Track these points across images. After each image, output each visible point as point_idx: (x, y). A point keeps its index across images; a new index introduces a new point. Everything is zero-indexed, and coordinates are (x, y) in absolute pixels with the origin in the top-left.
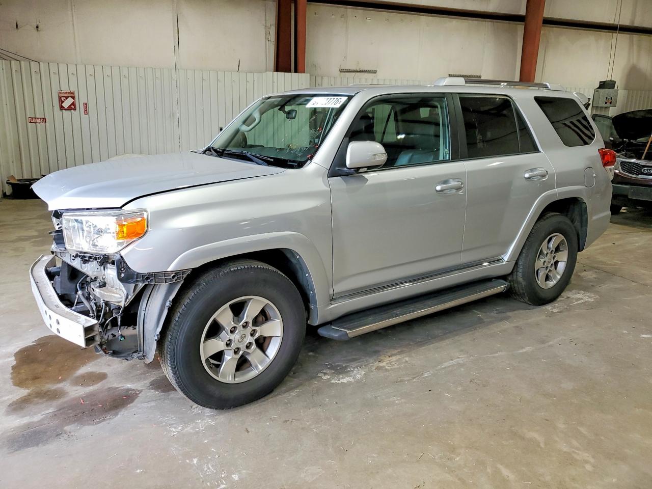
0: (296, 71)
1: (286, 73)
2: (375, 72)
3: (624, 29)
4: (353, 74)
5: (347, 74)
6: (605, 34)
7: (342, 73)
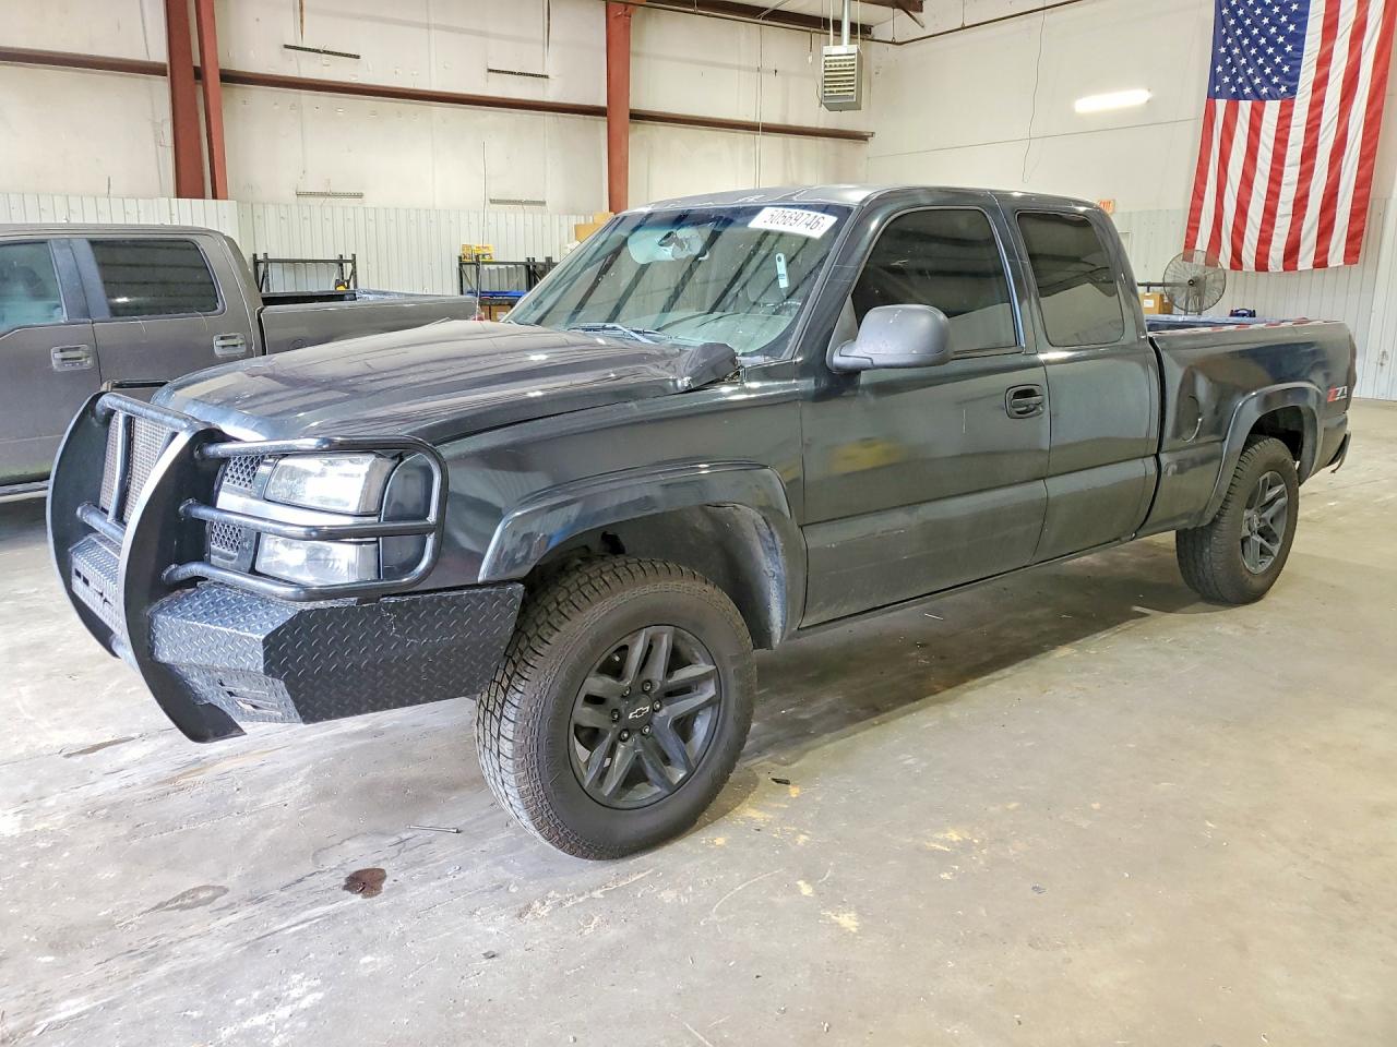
0: (215, 197)
1: (193, 200)
2: (360, 196)
3: (769, 129)
4: (322, 199)
5: (311, 200)
6: (741, 136)
7: (300, 198)
